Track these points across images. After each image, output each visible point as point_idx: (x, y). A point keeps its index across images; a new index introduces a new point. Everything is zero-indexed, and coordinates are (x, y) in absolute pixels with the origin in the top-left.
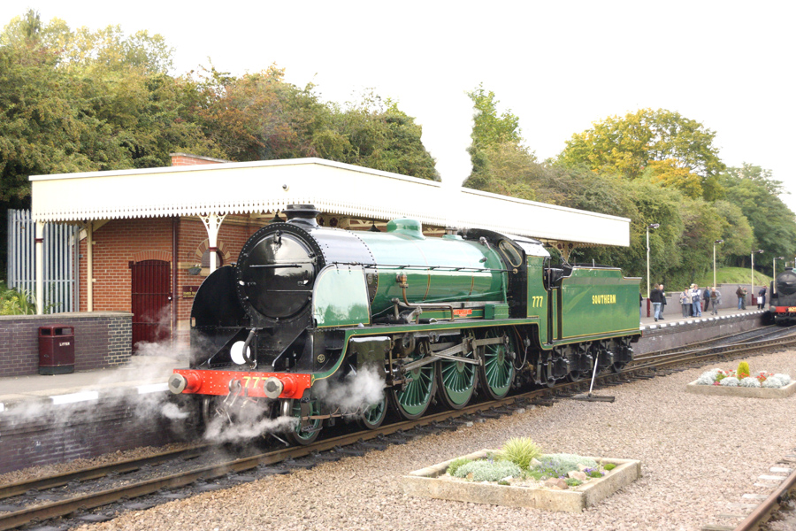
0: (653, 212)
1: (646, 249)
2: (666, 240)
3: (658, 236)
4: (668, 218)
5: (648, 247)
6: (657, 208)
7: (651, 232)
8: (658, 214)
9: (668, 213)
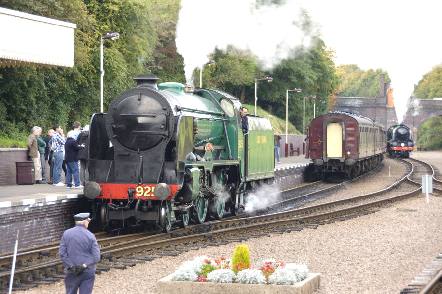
0: (111, 15)
1: (99, 72)
2: (130, 59)
3: (117, 51)
4: (132, 25)
5: (102, 69)
6: (116, 8)
7: (107, 45)
8: (118, 18)
9: (132, 17)
